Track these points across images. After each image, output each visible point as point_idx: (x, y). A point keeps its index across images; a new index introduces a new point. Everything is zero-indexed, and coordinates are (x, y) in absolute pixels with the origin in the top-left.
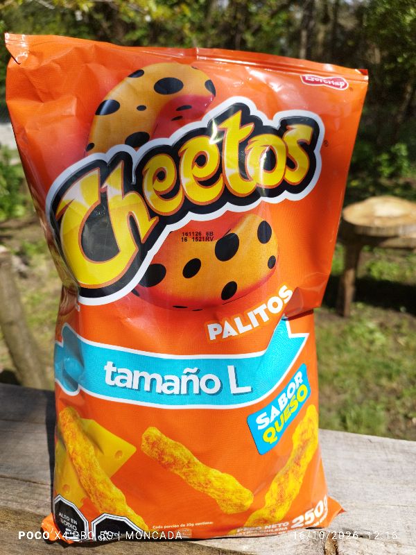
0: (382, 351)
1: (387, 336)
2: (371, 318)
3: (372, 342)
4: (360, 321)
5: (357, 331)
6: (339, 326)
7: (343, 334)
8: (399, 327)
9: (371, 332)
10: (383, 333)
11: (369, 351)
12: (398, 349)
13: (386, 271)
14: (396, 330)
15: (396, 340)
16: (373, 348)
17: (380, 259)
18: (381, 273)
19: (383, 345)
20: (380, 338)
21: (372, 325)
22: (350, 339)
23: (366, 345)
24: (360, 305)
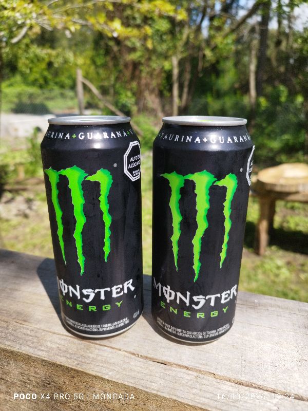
0: (284, 284)
1: (290, 271)
2: (281, 257)
3: (277, 276)
4: (271, 259)
5: (267, 266)
6: (253, 262)
7: (255, 269)
8: (303, 265)
9: (278, 268)
10: (289, 269)
11: (274, 282)
12: (299, 282)
13: (301, 224)
14: (299, 268)
15: (298, 276)
16: (277, 280)
17: (298, 215)
18: (297, 225)
19: (286, 279)
20: (285, 273)
21: (280, 262)
22: (260, 271)
23: (272, 278)
24: (274, 248)
